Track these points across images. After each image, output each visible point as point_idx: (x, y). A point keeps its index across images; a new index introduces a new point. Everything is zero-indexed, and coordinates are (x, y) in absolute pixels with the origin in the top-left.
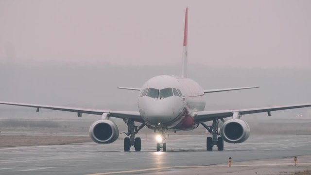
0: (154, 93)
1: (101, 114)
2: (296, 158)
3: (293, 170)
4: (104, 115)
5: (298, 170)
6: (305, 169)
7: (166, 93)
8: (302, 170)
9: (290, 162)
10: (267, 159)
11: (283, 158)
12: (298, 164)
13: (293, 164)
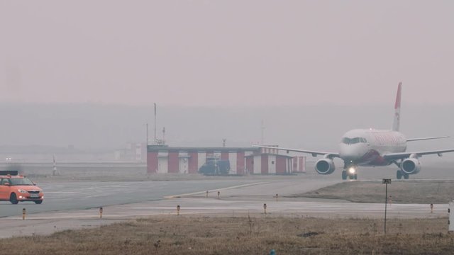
0: (348, 141)
1: (324, 154)
2: (101, 209)
3: (99, 223)
4: (326, 156)
5: (104, 223)
6: (112, 222)
7: (355, 140)
8: (109, 223)
9: (95, 214)
10: (68, 210)
11: (87, 209)
12: (103, 216)
13: (99, 216)
